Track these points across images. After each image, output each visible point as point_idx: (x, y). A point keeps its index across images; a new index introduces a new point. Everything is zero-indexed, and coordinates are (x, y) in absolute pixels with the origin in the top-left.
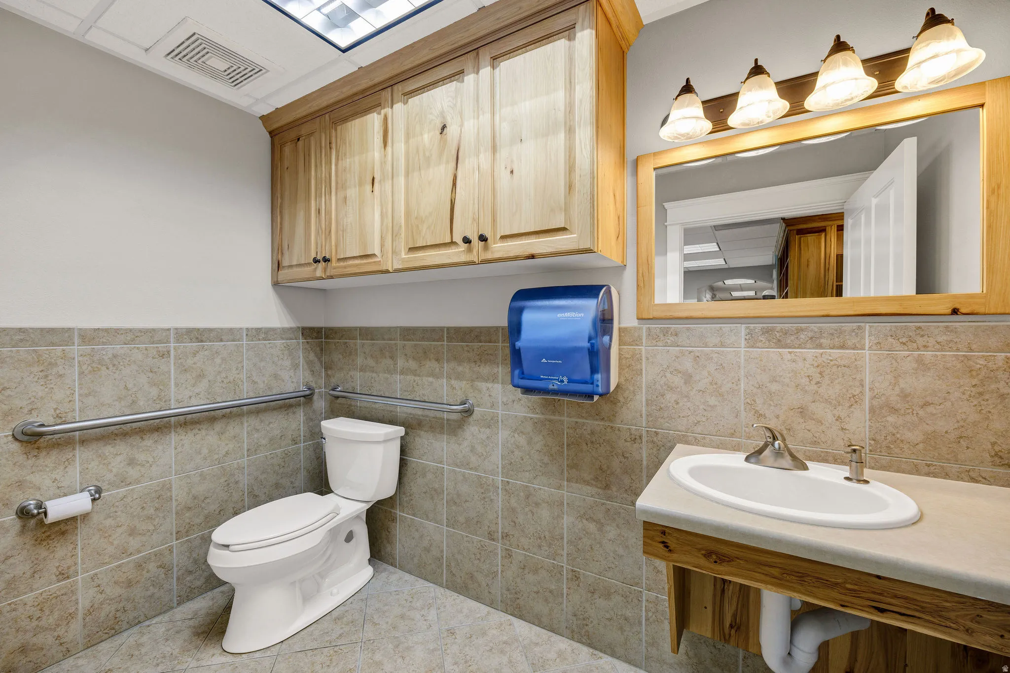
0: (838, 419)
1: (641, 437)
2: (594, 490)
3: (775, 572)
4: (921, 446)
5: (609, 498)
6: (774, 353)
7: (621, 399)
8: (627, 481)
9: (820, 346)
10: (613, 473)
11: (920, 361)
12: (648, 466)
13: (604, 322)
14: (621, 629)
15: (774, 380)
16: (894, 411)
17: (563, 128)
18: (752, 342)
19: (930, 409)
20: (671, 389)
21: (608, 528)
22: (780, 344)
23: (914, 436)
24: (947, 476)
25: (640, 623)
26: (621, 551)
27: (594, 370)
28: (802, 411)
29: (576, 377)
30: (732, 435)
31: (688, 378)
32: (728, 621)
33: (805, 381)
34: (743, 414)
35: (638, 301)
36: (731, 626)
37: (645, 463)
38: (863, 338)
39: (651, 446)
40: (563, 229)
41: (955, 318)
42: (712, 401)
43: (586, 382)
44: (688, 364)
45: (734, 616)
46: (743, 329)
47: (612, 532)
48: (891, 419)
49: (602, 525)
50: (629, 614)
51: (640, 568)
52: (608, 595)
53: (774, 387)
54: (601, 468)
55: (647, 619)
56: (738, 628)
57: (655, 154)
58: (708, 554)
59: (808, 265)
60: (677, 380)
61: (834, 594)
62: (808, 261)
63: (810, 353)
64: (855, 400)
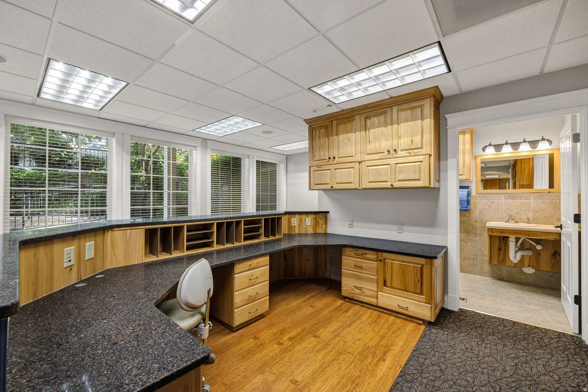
0: (526, 214)
1: (477, 221)
2: (464, 235)
3: (512, 233)
4: (543, 219)
5: (469, 236)
6: (511, 201)
7: (472, 212)
8: (474, 231)
9: (522, 199)
10: (470, 230)
11: (543, 202)
12: (479, 228)
13: (469, 195)
14: (473, 267)
15: (511, 207)
16: (538, 212)
17: (462, 153)
18: (506, 198)
19: (545, 211)
20: (485, 209)
21: (468, 243)
22: (512, 199)
23: (542, 217)
24: (548, 224)
25: (478, 264)
26: (472, 248)
27: (467, 205)
28: (518, 213)
29: (463, 206)
30: (501, 219)
31: (490, 207)
32: (501, 259)
33: (518, 207)
34: (504, 214)
35: (476, 189)
36: (502, 261)
37: (478, 227)
38: (531, 197)
39: (480, 223)
40: (462, 175)
41: (549, 193)
42: (496, 212)
43: (466, 208)
44: (490, 204)
45: (503, 258)
46: (504, 196)
47: (469, 244)
48: (537, 214)
49: (467, 243)
50: (475, 263)
51: (478, 251)
52: (469, 259)
53: (511, 208)
54: (466, 229)
55: (480, 263)
56: (504, 261)
57: (481, 156)
58: (500, 232)
59: (525, 170)
60: (487, 207)
61: (521, 235)
62: (525, 169)
63: (519, 201)
64: (529, 210)
